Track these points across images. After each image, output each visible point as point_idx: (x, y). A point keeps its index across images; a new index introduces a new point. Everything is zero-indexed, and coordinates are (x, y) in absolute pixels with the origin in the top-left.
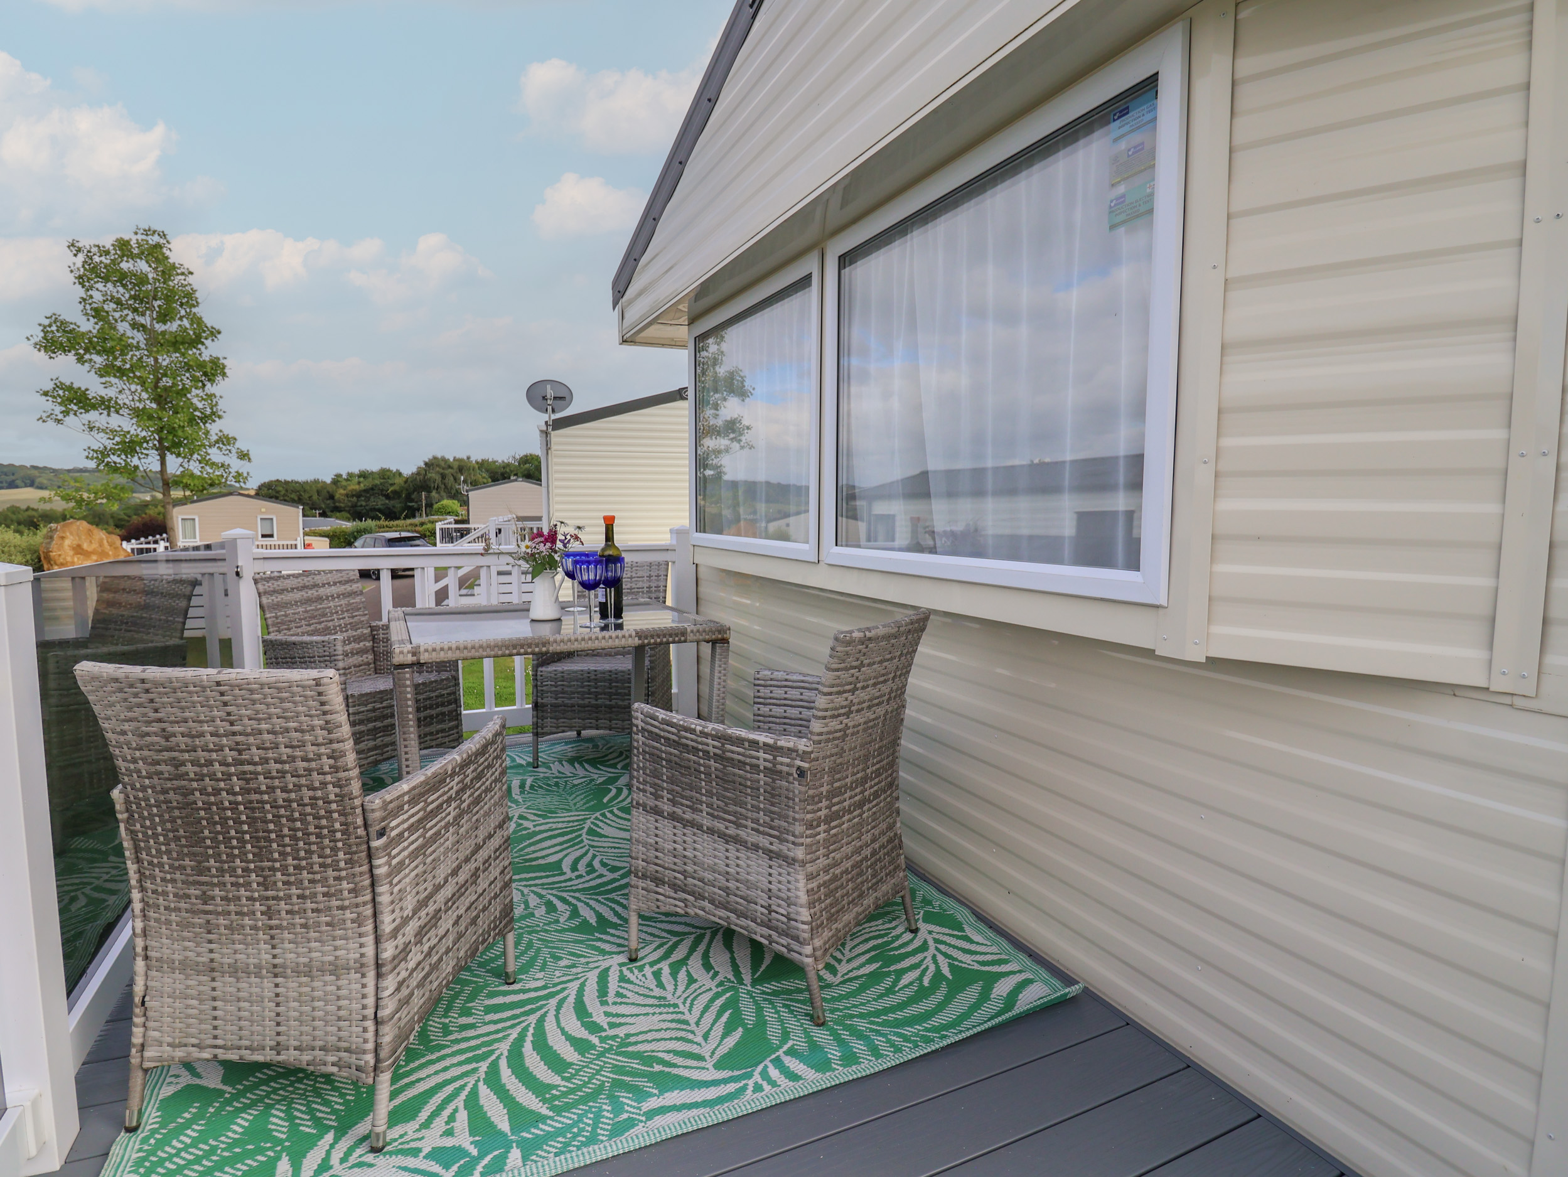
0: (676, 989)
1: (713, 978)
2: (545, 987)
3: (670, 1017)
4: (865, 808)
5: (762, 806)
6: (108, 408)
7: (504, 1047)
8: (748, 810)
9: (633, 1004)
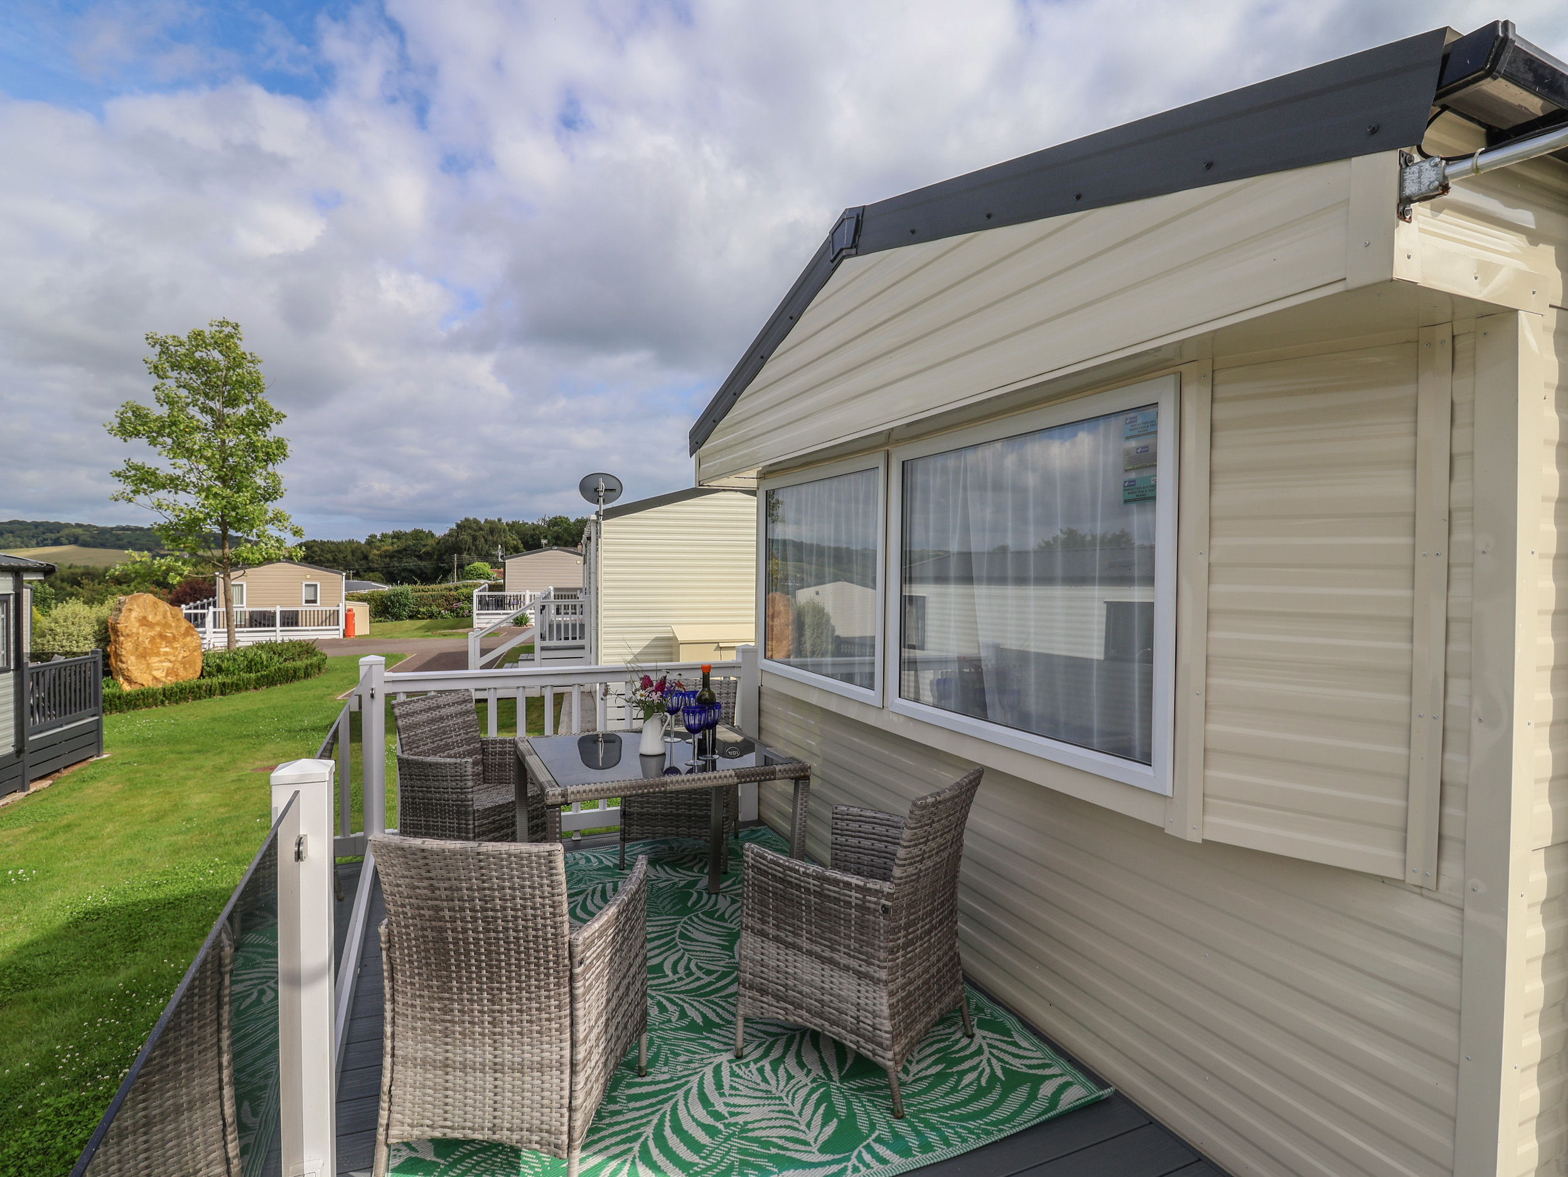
0: (778, 1084)
1: (807, 1075)
2: (671, 1080)
3: (777, 1108)
4: (933, 934)
5: (853, 935)
6: (176, 486)
7: (649, 1131)
8: (841, 937)
9: (746, 1096)
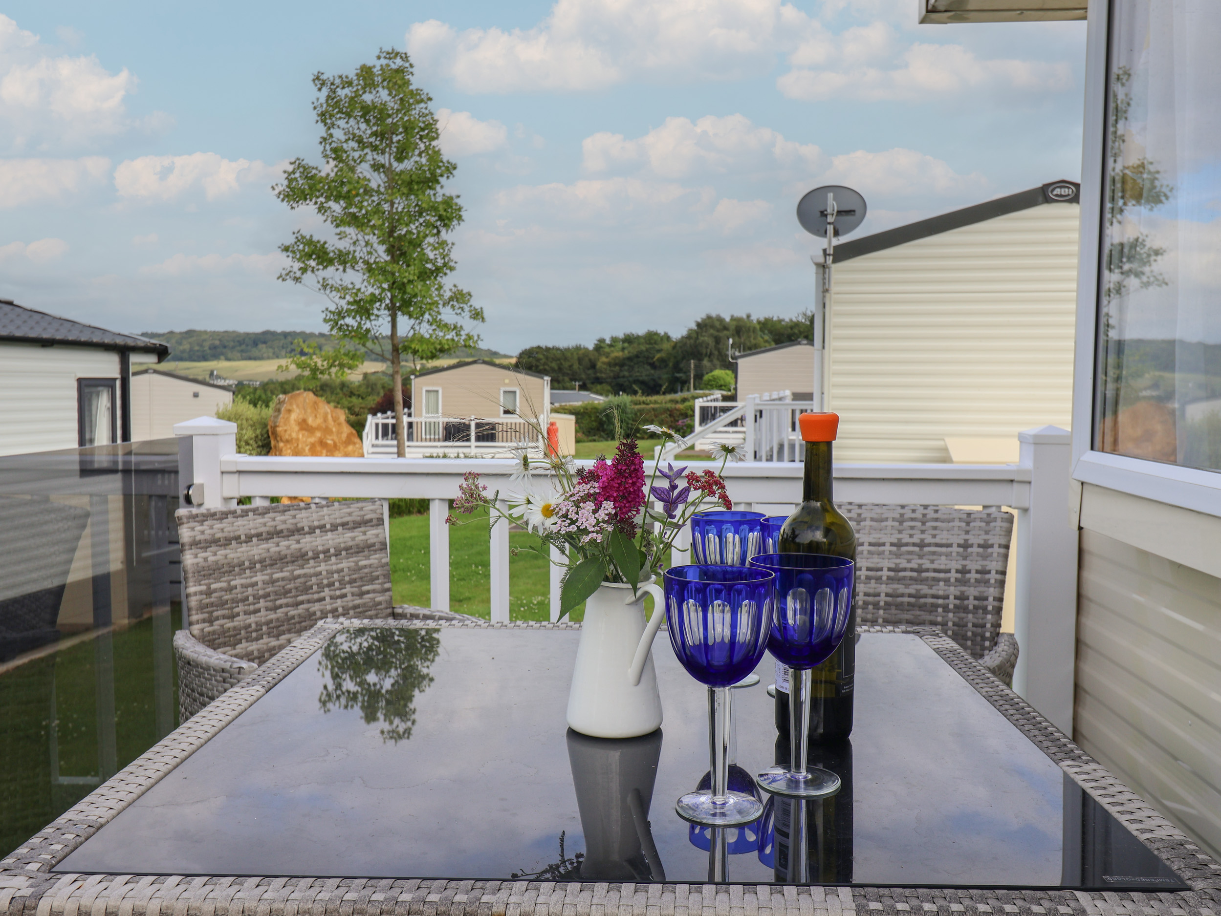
6: (344, 263)
